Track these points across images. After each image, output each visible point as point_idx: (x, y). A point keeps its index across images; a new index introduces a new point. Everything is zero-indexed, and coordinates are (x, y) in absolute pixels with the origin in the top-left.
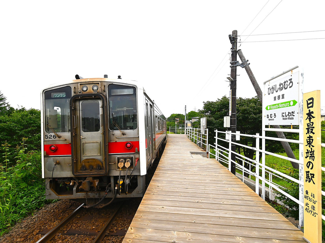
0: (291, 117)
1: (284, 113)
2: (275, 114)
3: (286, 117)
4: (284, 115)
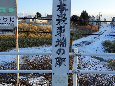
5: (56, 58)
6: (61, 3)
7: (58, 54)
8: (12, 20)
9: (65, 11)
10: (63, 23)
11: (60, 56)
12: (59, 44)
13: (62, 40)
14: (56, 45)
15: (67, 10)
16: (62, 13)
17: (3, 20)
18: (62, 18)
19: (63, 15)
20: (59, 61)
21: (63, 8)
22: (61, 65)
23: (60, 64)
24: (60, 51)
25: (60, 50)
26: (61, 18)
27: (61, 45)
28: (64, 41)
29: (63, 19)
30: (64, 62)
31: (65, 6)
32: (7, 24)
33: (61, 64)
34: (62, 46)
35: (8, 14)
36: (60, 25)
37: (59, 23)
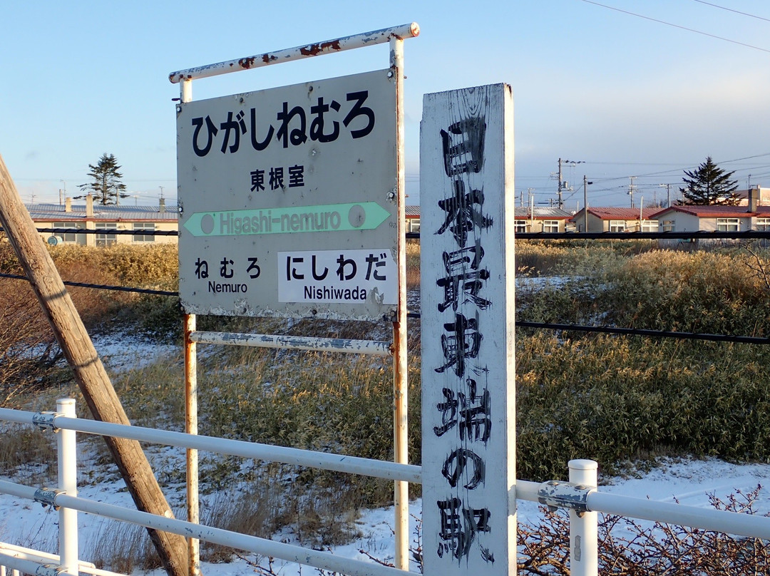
5: (442, 505)
6: (459, 186)
7: (453, 483)
8: (376, 272)
9: (477, 228)
10: (469, 297)
11: (459, 492)
12: (455, 418)
13: (468, 396)
14: (440, 425)
15: (487, 223)
16: (462, 242)
17: (338, 272)
18: (464, 268)
19: (471, 255)
20: (456, 526)
21: (468, 212)
22: (466, 552)
23: (461, 543)
24: (462, 463)
25: (460, 456)
26: (460, 272)
27: (462, 425)
28: (477, 404)
29: (468, 276)
30: (482, 532)
31: (476, 201)
32: (355, 295)
33: (469, 544)
34: (470, 432)
35: (360, 235)
36: (458, 311)
37: (451, 300)
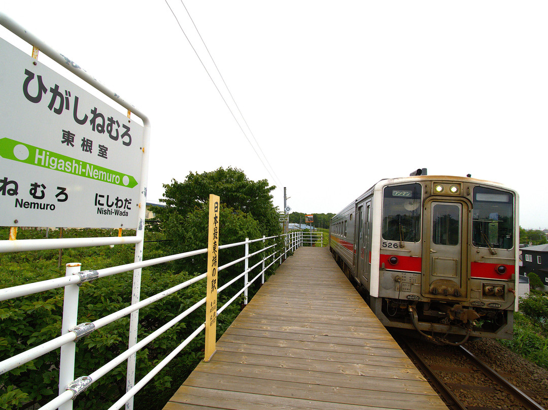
0: (122, 210)
1: (103, 196)
2: (64, 189)
3: (110, 209)
4: (103, 201)
